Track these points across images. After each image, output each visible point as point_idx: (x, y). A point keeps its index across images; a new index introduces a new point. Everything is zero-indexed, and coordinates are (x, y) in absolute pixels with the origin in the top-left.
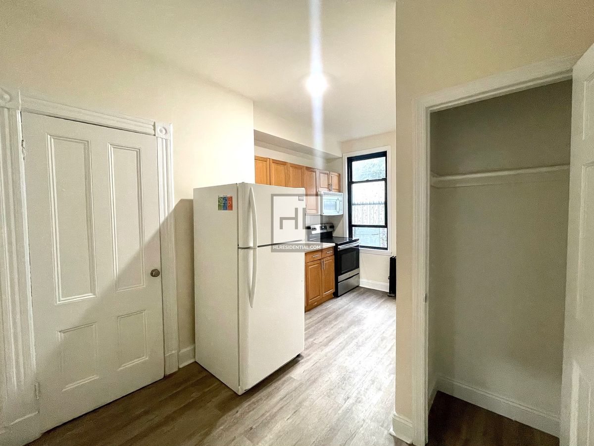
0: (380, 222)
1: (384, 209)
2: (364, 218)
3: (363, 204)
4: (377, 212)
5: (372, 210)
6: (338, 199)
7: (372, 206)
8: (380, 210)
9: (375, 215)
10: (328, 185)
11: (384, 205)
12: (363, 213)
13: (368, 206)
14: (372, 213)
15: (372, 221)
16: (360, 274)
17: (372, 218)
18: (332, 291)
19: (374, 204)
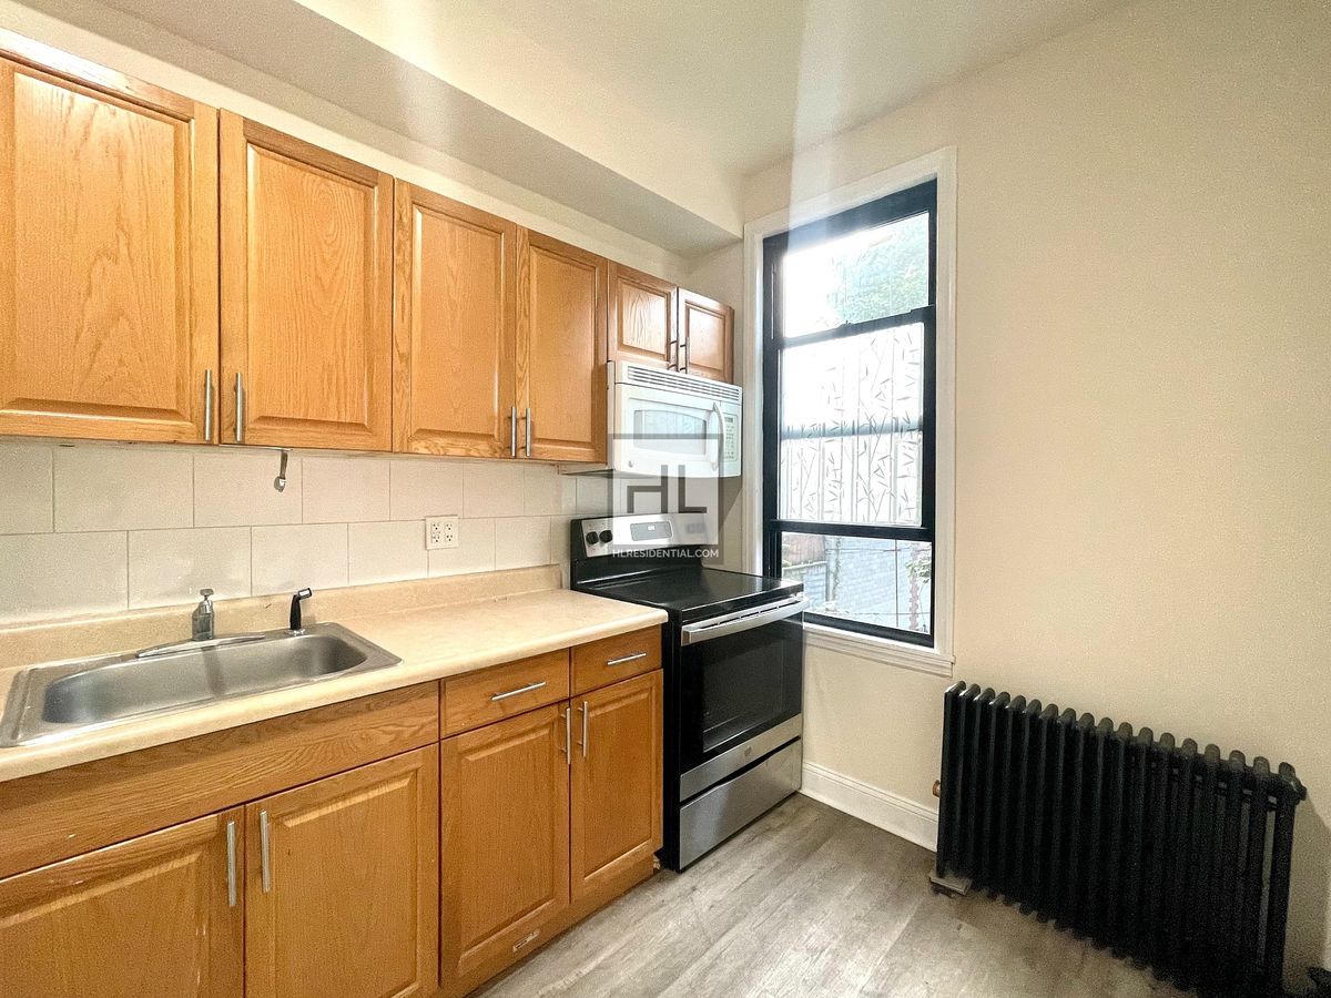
0: (896, 510)
1: (916, 453)
2: (828, 496)
3: (824, 435)
4: (886, 469)
5: (864, 460)
6: (714, 409)
7: (863, 438)
8: (902, 460)
9: (875, 479)
10: (668, 344)
11: (918, 437)
12: (824, 474)
13: (848, 440)
14: (863, 470)
15: (863, 507)
16: (805, 739)
17: (862, 494)
18: (647, 846)
19: (872, 430)
